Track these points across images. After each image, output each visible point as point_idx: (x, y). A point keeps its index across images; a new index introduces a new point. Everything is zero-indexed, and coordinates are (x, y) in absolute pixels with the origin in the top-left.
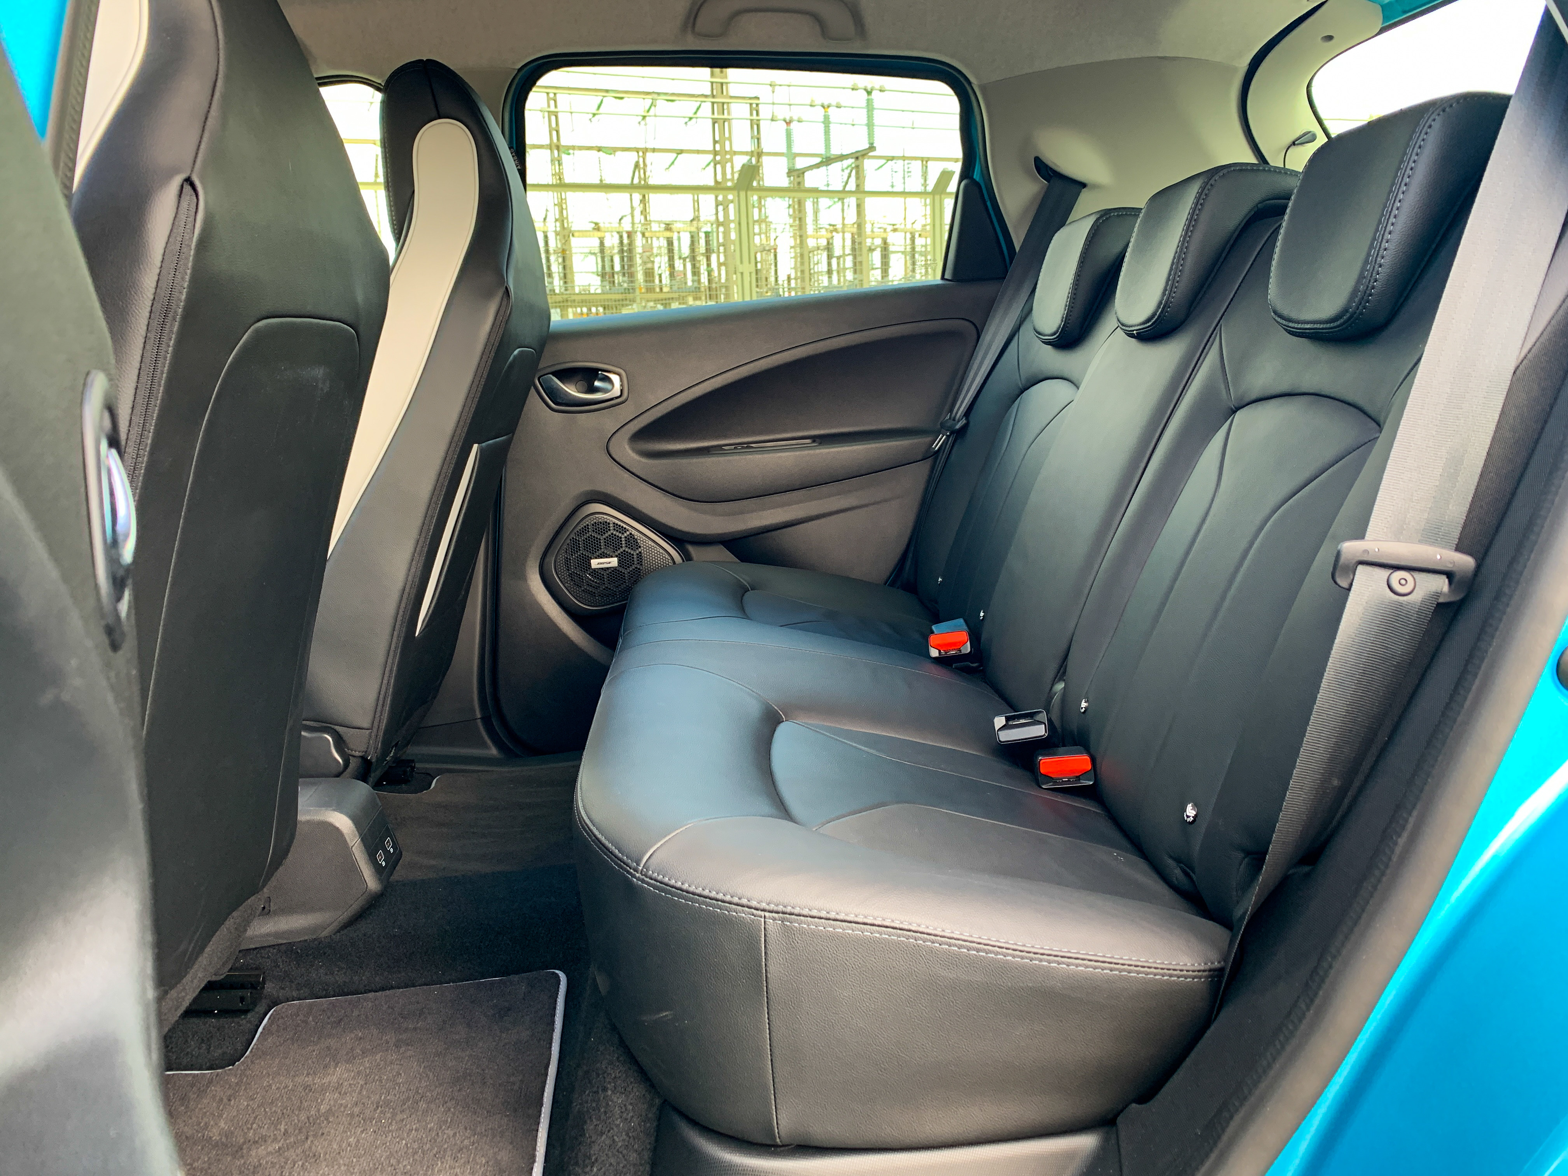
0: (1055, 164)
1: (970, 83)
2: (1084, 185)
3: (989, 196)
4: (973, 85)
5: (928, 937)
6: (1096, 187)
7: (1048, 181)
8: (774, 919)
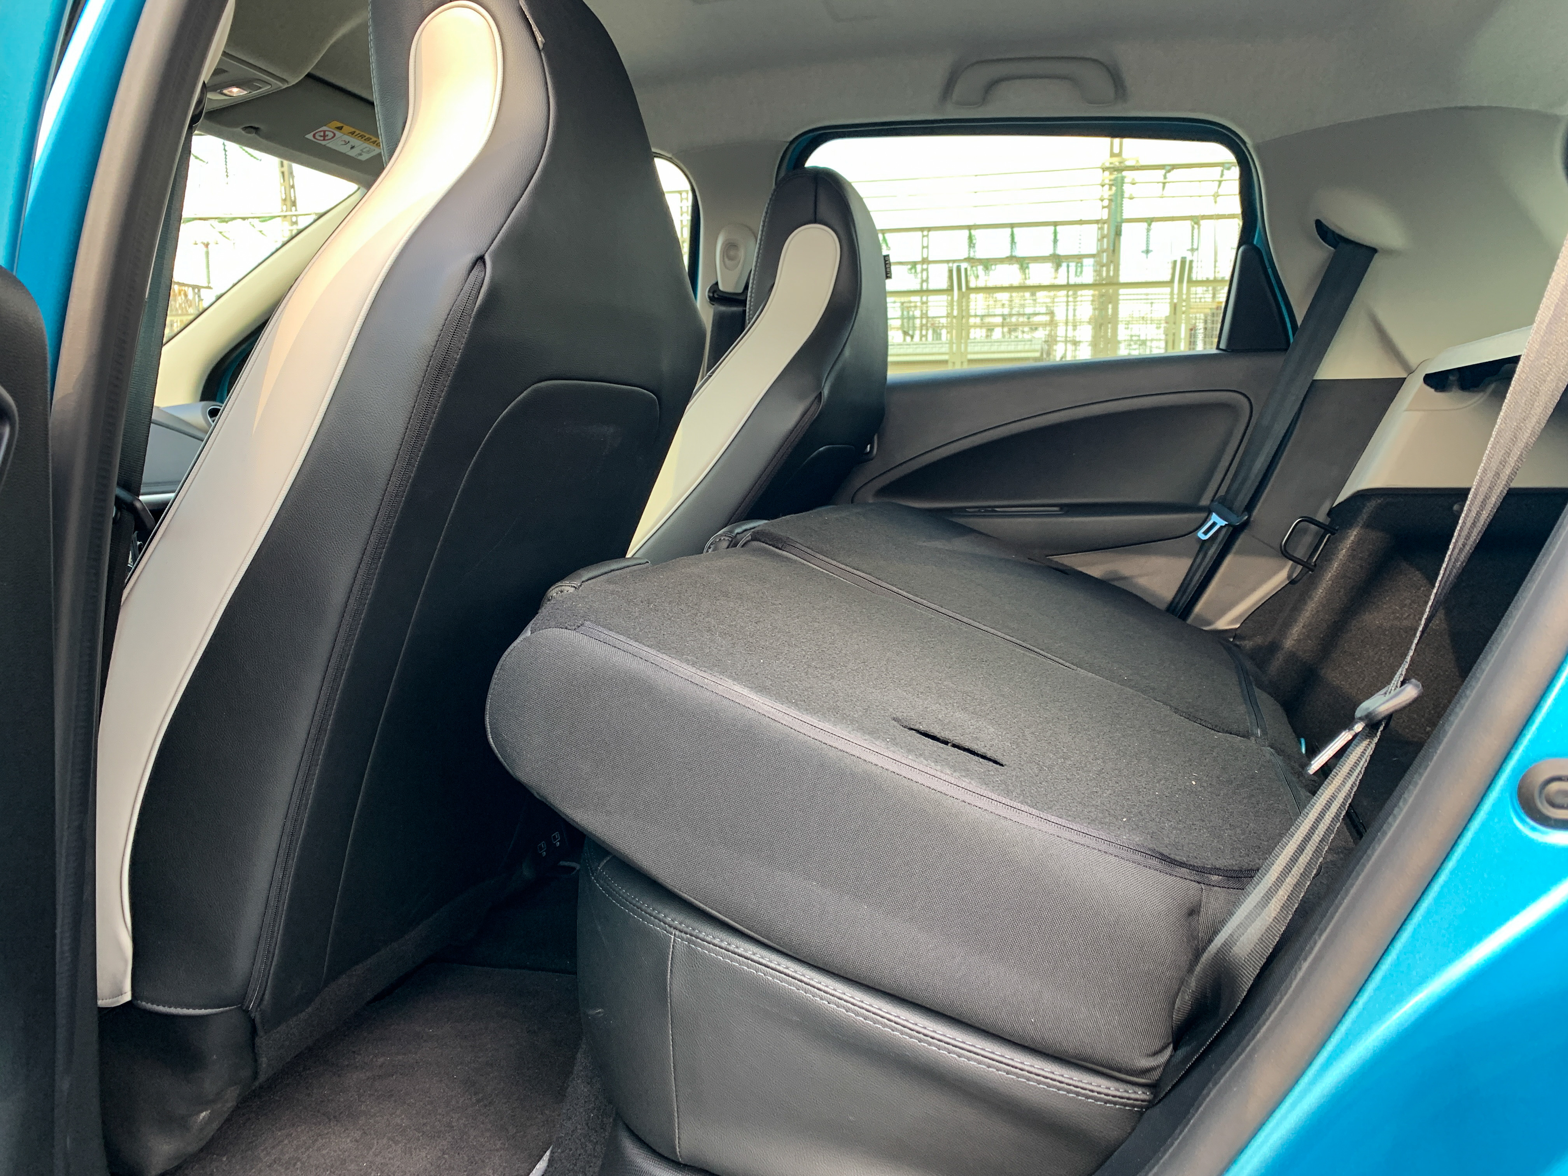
0: (1341, 229)
1: (1244, 143)
2: (1373, 251)
3: (1270, 264)
4: (1247, 145)
5: (818, 991)
6: (1390, 252)
7: (1335, 247)
8: (682, 939)
